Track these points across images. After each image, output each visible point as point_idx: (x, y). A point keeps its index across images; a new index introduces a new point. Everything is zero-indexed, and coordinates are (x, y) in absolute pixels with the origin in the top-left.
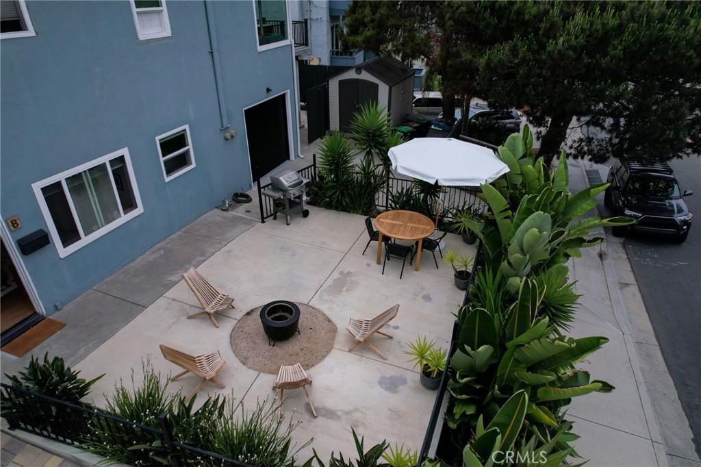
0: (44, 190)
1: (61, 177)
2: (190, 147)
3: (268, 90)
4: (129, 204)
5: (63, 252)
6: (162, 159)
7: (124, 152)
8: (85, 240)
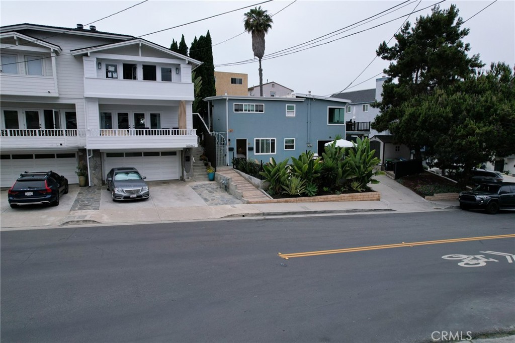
0: (256, 140)
1: (260, 139)
2: (294, 144)
3: (330, 137)
4: (273, 151)
5: (255, 154)
6: (285, 144)
7: (275, 139)
8: (260, 154)
